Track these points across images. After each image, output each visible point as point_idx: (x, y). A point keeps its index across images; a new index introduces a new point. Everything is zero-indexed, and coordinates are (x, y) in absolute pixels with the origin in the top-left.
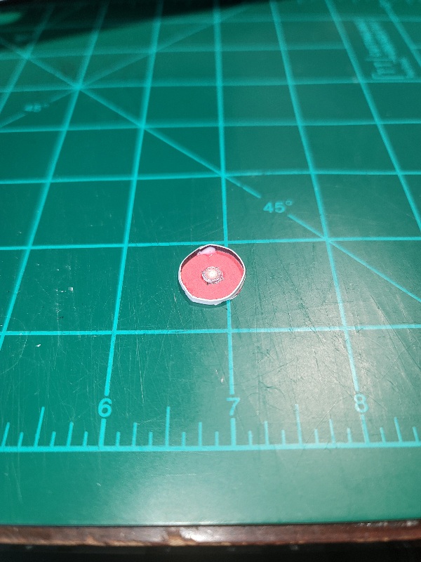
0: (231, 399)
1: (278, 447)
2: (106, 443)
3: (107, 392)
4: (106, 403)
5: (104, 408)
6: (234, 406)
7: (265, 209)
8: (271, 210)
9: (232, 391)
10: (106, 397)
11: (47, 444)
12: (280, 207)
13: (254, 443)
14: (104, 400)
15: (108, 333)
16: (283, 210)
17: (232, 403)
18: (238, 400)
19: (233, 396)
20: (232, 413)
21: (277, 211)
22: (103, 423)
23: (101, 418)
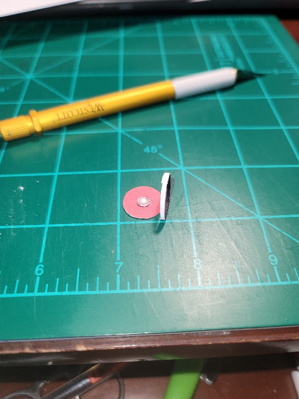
0: (118, 263)
1: (145, 291)
2: (41, 289)
3: (41, 260)
4: (40, 267)
5: (39, 270)
6: (119, 267)
7: (145, 151)
8: (148, 151)
9: (118, 259)
10: (41, 264)
11: (2, 293)
12: (154, 149)
13: (130, 289)
14: (38, 266)
15: (43, 226)
16: (156, 151)
17: (118, 265)
18: (122, 263)
19: (119, 261)
20: (118, 271)
21: (152, 152)
22: (38, 279)
23: (36, 276)
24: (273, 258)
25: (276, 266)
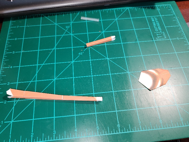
1: (148, 130)
2: (121, 132)
5: (119, 126)
9: (139, 121)
11: (111, 133)
13: (144, 130)
14: (118, 124)
15: (115, 111)
18: (140, 122)
20: (140, 125)
22: (119, 128)
23: (118, 128)
24: (181, 119)
25: (182, 121)
